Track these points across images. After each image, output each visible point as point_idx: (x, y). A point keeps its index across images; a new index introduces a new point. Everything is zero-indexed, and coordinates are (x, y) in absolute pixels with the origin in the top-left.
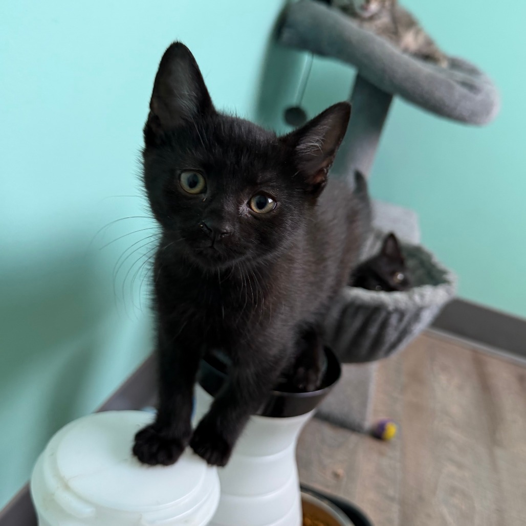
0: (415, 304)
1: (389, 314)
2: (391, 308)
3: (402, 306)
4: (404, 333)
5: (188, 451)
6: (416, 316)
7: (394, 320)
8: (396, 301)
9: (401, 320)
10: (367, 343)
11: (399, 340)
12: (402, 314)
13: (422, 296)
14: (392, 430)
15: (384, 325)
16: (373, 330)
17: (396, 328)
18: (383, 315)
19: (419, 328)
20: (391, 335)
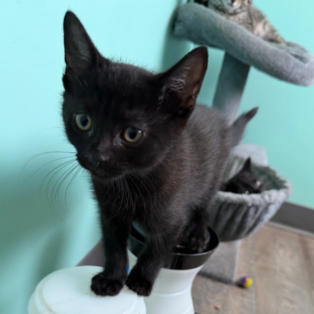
0: (265, 201)
1: (249, 208)
2: (250, 204)
3: (257, 203)
4: (258, 220)
5: (125, 287)
6: (266, 210)
7: (252, 212)
8: (253, 200)
9: (256, 212)
10: (235, 228)
11: (255, 225)
12: (257, 208)
13: (270, 196)
14: (250, 282)
15: (245, 216)
16: (238, 219)
17: (253, 218)
18: (245, 208)
19: (268, 217)
20: (250, 222)
